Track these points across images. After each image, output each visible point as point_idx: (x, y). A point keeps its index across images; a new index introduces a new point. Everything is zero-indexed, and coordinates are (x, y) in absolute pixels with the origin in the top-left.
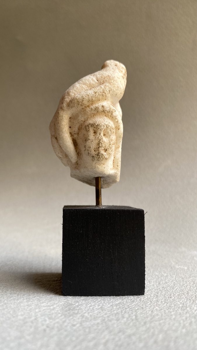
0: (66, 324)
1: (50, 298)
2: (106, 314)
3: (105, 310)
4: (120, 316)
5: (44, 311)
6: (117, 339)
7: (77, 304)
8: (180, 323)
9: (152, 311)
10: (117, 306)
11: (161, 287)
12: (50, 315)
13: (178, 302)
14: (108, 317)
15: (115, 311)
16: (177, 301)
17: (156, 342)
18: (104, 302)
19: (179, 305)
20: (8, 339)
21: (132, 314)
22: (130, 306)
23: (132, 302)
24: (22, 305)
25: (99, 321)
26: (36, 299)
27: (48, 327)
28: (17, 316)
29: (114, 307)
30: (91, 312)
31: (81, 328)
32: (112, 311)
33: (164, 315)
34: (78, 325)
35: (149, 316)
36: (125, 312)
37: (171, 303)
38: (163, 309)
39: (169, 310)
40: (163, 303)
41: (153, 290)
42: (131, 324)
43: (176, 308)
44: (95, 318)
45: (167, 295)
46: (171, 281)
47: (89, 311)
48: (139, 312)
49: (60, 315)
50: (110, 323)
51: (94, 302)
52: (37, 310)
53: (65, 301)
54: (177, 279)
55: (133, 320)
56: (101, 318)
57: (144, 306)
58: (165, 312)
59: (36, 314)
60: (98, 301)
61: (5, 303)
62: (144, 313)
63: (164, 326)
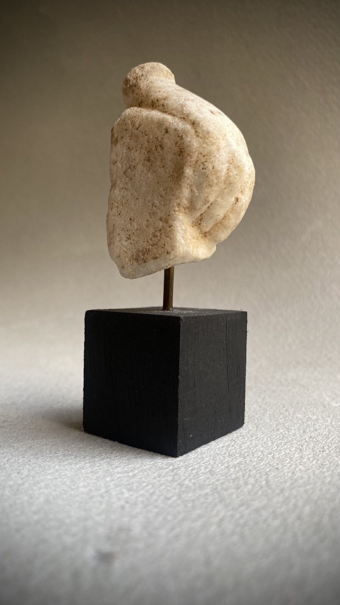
0: (155, 497)
1: (128, 460)
2: (218, 480)
3: (217, 475)
4: (241, 482)
5: (119, 480)
6: (238, 516)
7: (171, 468)
9: (293, 473)
10: (235, 468)
11: (307, 437)
12: (129, 485)
13: (336, 458)
14: (222, 484)
15: (234, 476)
16: (333, 457)
18: (215, 463)
19: (337, 462)
21: (261, 478)
22: (258, 467)
23: (260, 460)
24: (83, 472)
25: (208, 490)
26: (104, 462)
27: (127, 502)
28: (78, 488)
29: (230, 469)
30: (194, 479)
31: (179, 502)
32: (228, 475)
33: (312, 477)
34: (174, 498)
35: (289, 480)
36: (249, 476)
37: (324, 459)
38: (311, 469)
39: (321, 469)
40: (311, 459)
41: (295, 441)
42: (260, 493)
43: (333, 466)
44: (201, 487)
45: (318, 449)
46: (324, 427)
47: (191, 477)
48: (272, 475)
49: (145, 484)
50: (226, 494)
51: (199, 463)
52: (108, 479)
53: (151, 463)
54: (333, 424)
55: (262, 487)
56: (210, 487)
57: (280, 466)
58: (314, 473)
59: (107, 485)
60: (204, 461)
61: (57, 470)
62: (281, 477)
63: (312, 493)
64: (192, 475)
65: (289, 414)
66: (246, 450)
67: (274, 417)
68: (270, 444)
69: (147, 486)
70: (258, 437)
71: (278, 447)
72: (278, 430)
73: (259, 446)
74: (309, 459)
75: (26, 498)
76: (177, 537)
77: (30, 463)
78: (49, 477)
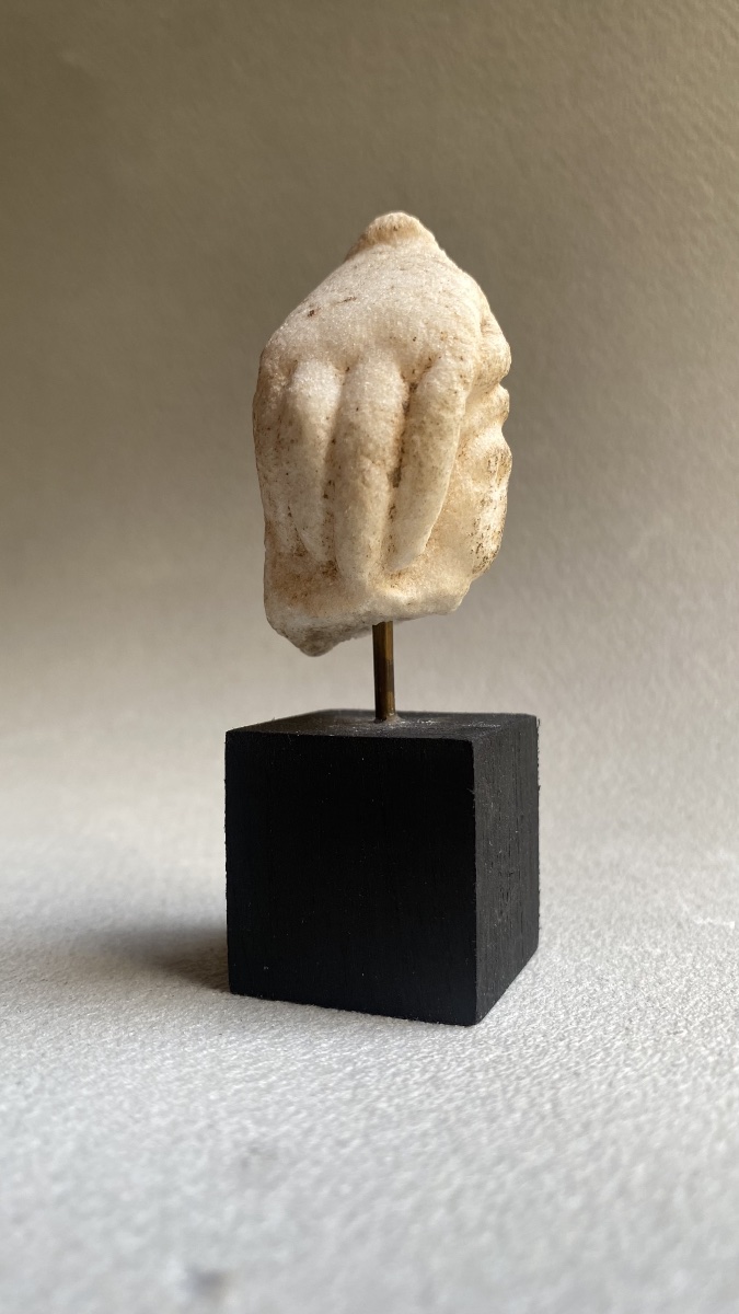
0: (314, 1140)
1: (255, 1051)
2: (450, 1100)
3: (447, 1087)
4: (500, 1106)
5: (236, 1098)
6: (491, 1185)
7: (349, 1069)
8: (707, 1123)
9: (610, 1085)
10: (487, 1071)
11: (640, 998)
12: (258, 1109)
13: (703, 1049)
14: (459, 1109)
15: (483, 1090)
16: (697, 1045)
17: (623, 1191)
18: (443, 1059)
19: (705, 1058)
20: (126, 1197)
21: (541, 1095)
22: (534, 1070)
23: (540, 1055)
24: (158, 1078)
25: (427, 1125)
26: (205, 1056)
27: (254, 1151)
28: (148, 1117)
29: (476, 1074)
30: (399, 1096)
31: (366, 1151)
32: (472, 1087)
33: (651, 1094)
34: (356, 1142)
35: (601, 1101)
36: (517, 1091)
37: (676, 1051)
38: (650, 1074)
39: (670, 1076)
40: (650, 1052)
41: (615, 1009)
42: (538, 1131)
43: (696, 1069)
44: (415, 1117)
45: (664, 1027)
46: (677, 974)
47: (391, 1093)
48: (565, 1088)
49: (292, 1109)
50: (466, 1132)
51: (408, 1059)
52: (213, 1096)
53: (306, 1057)
54: (698, 967)
55: (543, 1118)
56: (433, 1115)
57: (583, 1068)
58: (655, 1085)
59: (212, 1109)
60: (421, 1055)
61: (103, 1075)
62: (584, 1093)
63: (651, 1133)
64: (394, 1087)
65: (603, 944)
66: (509, 1031)
67: (571, 951)
68: (562, 1016)
69: (297, 1112)
70: (536, 1000)
71: (578, 1023)
72: (579, 982)
73: (539, 1022)
74: (644, 1050)
75: (36, 1143)
76: (362, 1235)
77: (43, 1060)
78: (85, 1092)
